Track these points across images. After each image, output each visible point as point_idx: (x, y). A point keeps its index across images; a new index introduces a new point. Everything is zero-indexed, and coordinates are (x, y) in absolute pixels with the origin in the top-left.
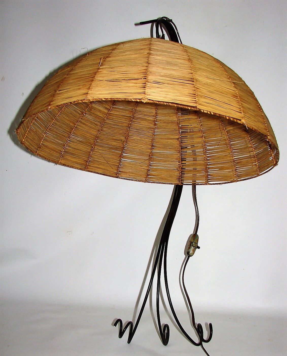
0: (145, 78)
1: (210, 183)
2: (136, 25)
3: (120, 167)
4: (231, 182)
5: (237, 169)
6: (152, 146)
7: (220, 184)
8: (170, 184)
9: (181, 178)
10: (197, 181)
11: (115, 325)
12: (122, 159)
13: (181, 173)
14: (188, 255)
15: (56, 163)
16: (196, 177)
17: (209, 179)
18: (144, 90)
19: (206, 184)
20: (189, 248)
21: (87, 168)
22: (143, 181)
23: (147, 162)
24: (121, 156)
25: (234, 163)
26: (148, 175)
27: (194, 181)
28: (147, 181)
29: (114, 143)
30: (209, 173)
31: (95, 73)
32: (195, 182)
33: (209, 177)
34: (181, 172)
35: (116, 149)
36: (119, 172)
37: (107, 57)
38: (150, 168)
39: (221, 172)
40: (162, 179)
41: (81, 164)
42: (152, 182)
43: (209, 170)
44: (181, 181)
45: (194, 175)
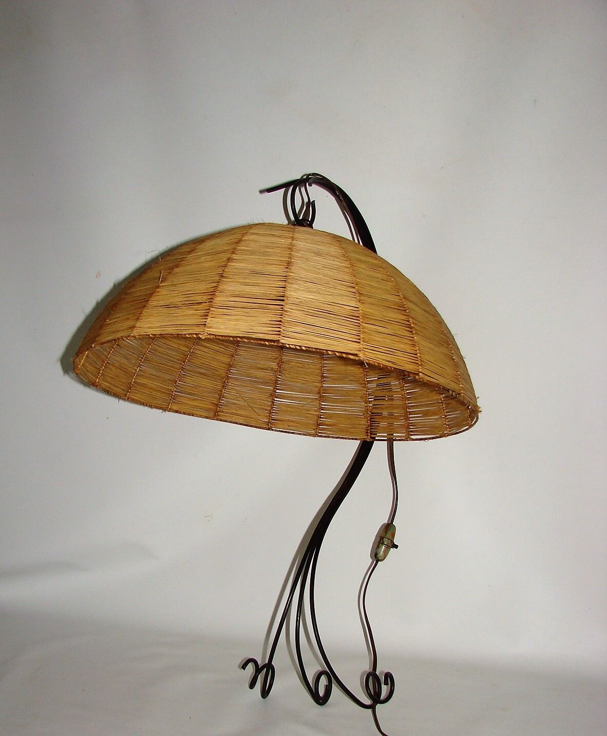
0: (211, 300)
1: (413, 437)
2: (261, 192)
3: (273, 413)
4: (440, 437)
5: (448, 414)
6: (323, 377)
7: (425, 439)
8: (353, 439)
9: (371, 429)
10: (394, 435)
11: (244, 667)
12: (276, 399)
13: (371, 421)
14: (377, 558)
15: (165, 410)
16: (392, 428)
17: (411, 431)
18: (205, 320)
19: (407, 439)
20: (378, 547)
21: (218, 415)
22: (310, 435)
23: (316, 403)
24: (273, 395)
25: (443, 405)
26: (320, 425)
27: (390, 434)
28: (317, 435)
29: (260, 374)
30: (411, 420)
31: (151, 295)
32: (391, 436)
33: (411, 427)
34: (371, 419)
35: (265, 383)
36: (272, 420)
37: (177, 266)
38: (322, 413)
39: (426, 419)
40: (341, 431)
41: (207, 410)
42: (325, 437)
43: (410, 416)
44: (371, 434)
45: (391, 424)
